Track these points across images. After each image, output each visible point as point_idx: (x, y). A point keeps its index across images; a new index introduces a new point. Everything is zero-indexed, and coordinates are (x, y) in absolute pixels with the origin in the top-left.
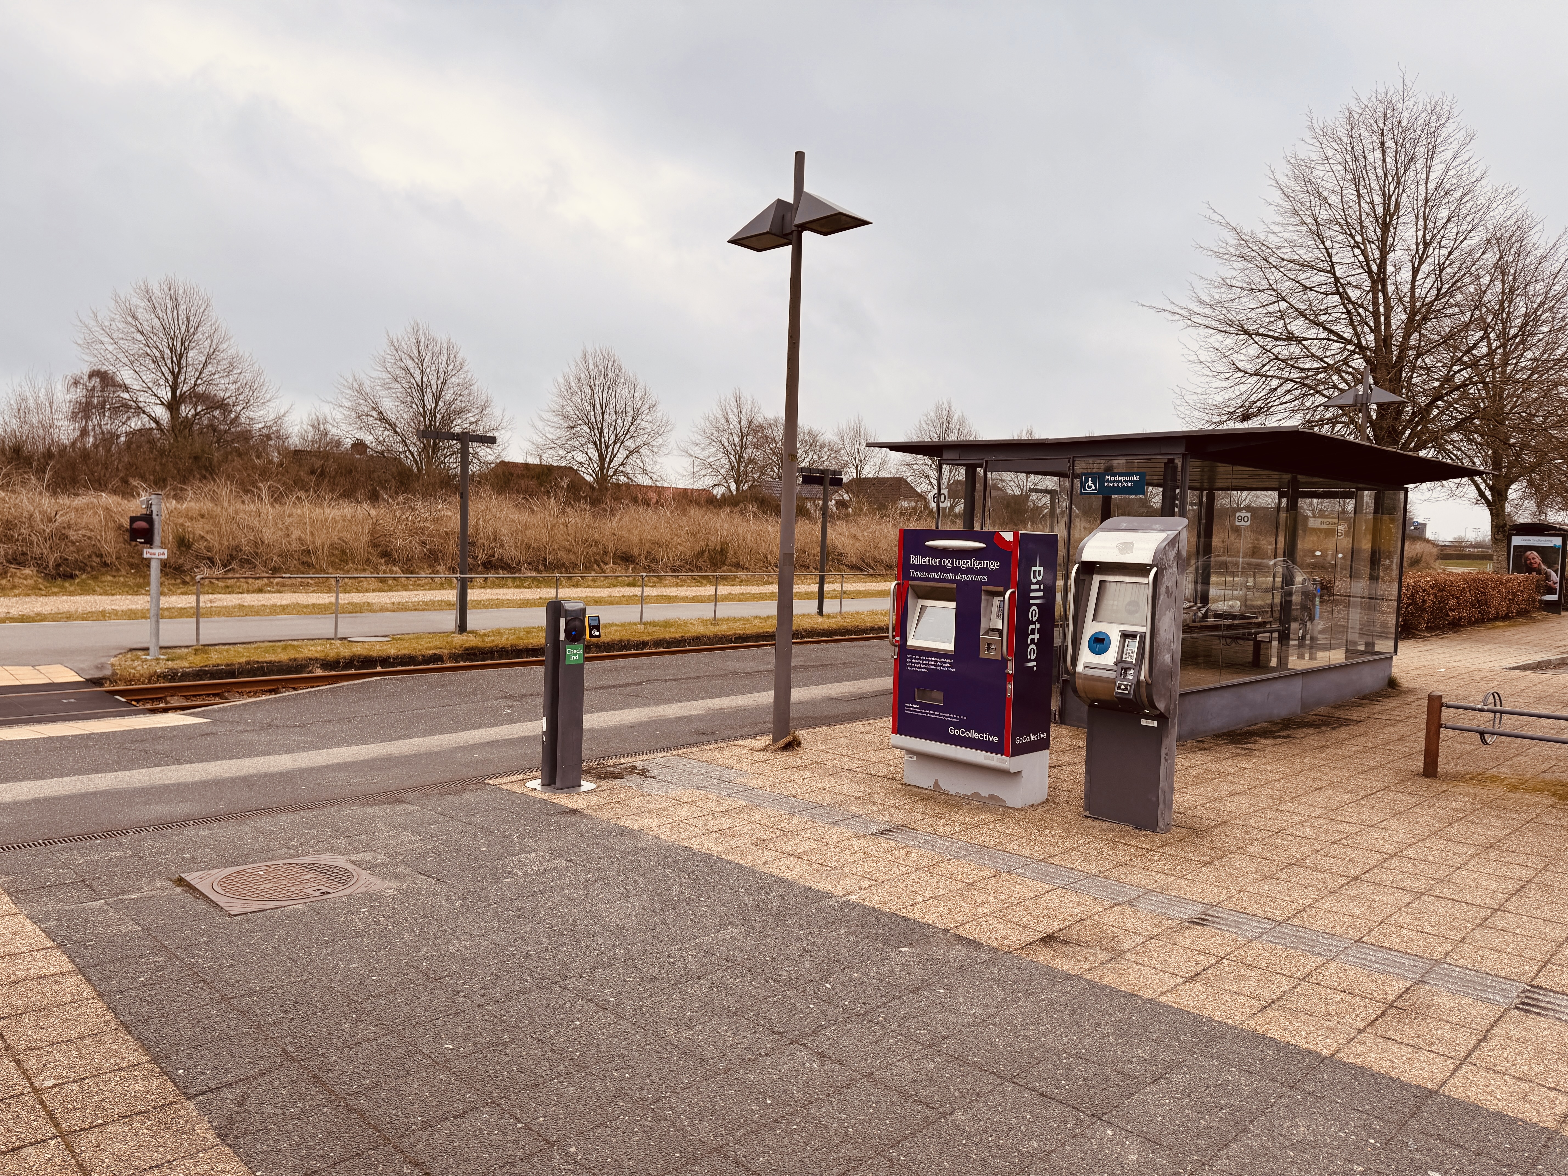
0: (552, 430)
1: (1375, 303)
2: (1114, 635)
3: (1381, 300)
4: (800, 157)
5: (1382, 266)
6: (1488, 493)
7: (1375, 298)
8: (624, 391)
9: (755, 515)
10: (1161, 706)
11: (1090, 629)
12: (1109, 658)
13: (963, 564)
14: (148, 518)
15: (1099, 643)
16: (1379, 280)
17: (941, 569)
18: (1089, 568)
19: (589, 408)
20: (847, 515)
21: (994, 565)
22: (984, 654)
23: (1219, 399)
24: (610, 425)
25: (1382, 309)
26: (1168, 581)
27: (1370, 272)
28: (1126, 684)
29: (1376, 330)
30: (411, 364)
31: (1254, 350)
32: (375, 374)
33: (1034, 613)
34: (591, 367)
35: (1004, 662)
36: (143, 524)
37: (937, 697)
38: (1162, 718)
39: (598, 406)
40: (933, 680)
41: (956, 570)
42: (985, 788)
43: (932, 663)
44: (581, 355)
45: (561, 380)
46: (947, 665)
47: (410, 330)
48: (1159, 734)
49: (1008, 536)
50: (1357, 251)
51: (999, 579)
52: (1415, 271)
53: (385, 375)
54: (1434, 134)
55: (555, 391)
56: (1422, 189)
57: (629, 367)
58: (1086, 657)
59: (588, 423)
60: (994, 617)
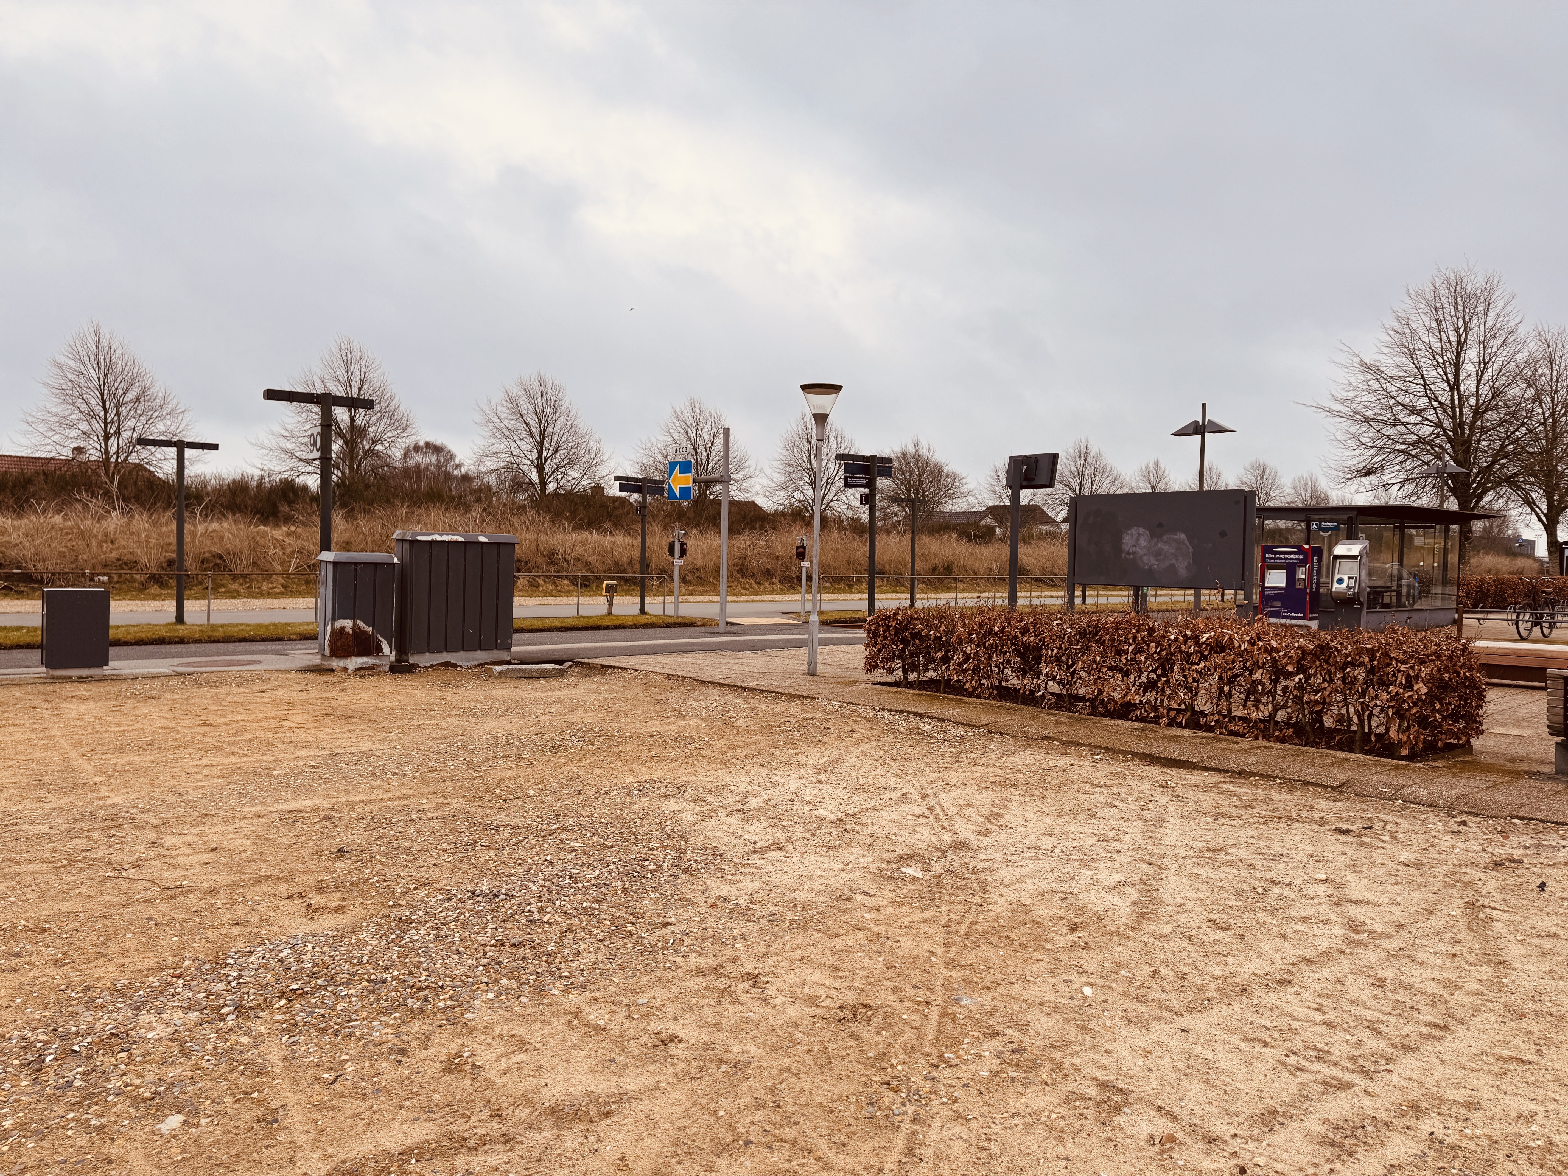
1: (1452, 400)
2: (1346, 578)
3: (1456, 397)
4: (1204, 405)
5: (1457, 375)
6: (1544, 519)
7: (1452, 396)
10: (1362, 600)
11: (1337, 577)
12: (1344, 585)
13: (1288, 557)
14: (803, 547)
15: (1340, 581)
16: (1454, 386)
17: (1279, 559)
18: (1336, 557)
21: (1301, 557)
22: (1298, 587)
23: (1350, 463)
25: (1457, 402)
26: (1364, 560)
27: (1448, 381)
28: (1350, 594)
29: (1453, 417)
31: (1372, 433)
33: (1315, 573)
35: (1306, 588)
36: (801, 550)
37: (1279, 604)
38: (1361, 604)
40: (1276, 597)
41: (1285, 559)
43: (1276, 591)
46: (1283, 592)
48: (1361, 609)
49: (1307, 547)
50: (1439, 370)
51: (1303, 563)
52: (1479, 382)
54: (1490, 294)
56: (1482, 328)
58: (1336, 586)
60: (1301, 574)
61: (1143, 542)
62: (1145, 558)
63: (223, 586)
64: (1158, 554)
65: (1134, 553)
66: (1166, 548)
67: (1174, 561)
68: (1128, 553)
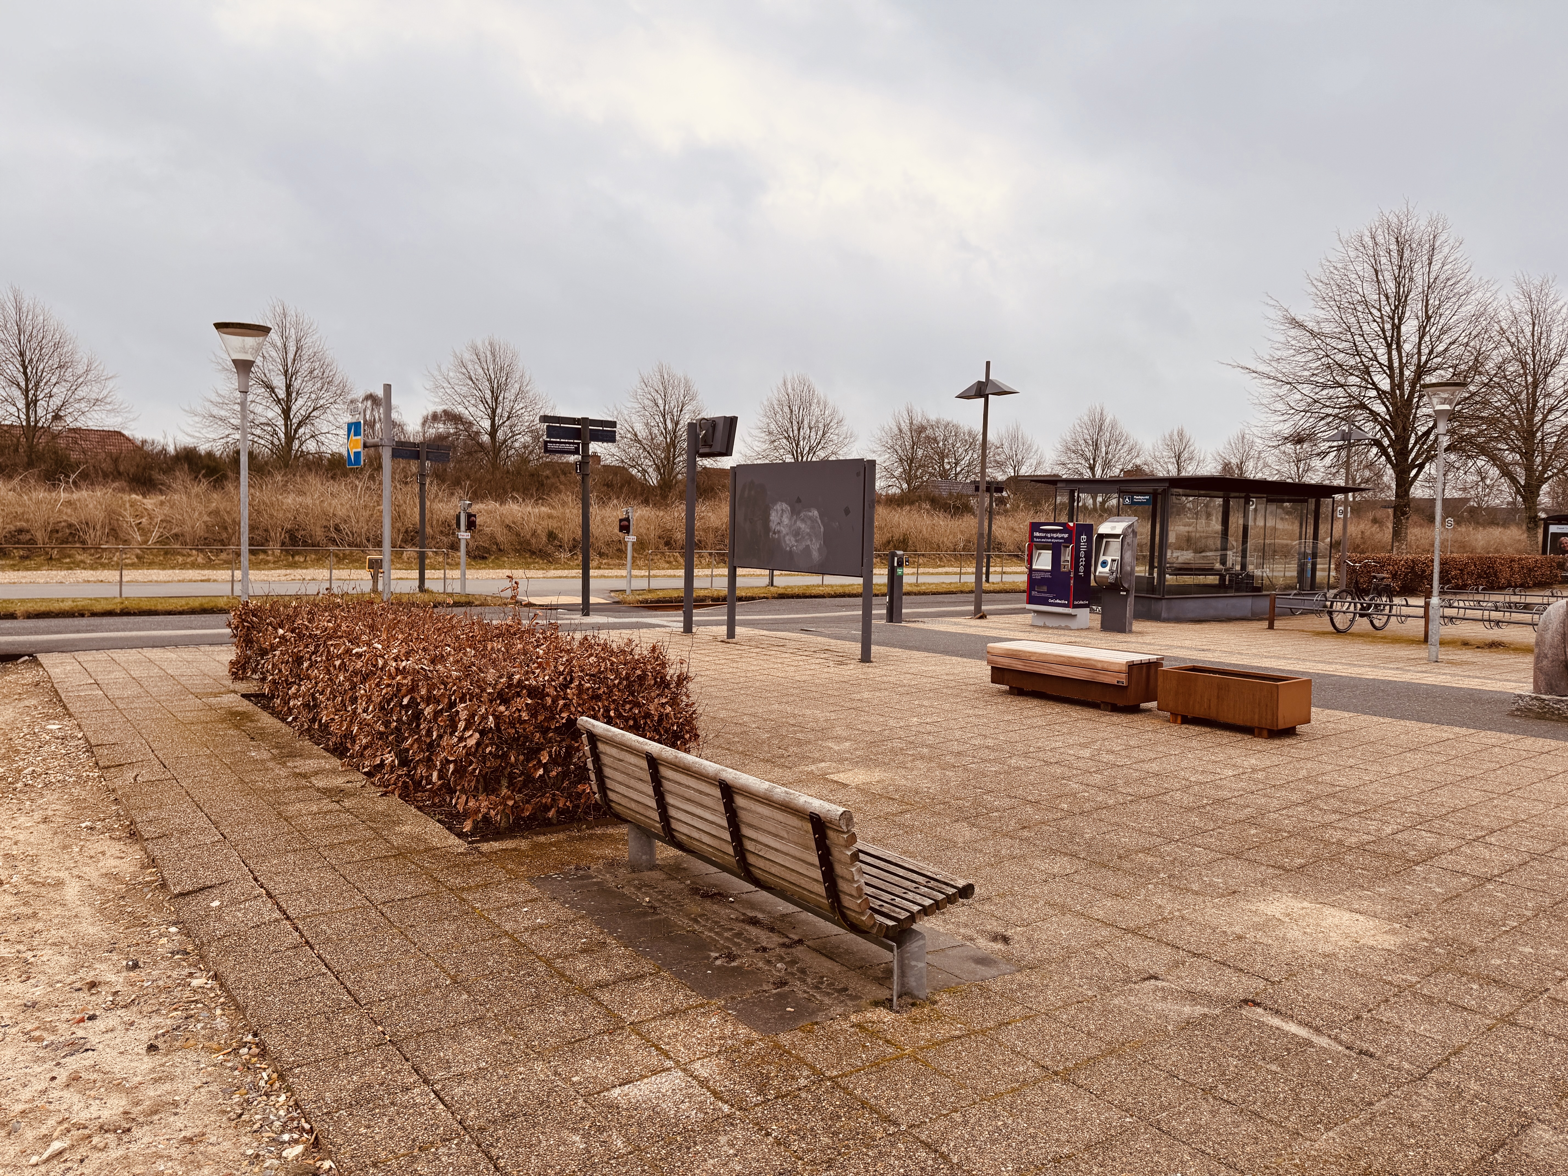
0: (759, 444)
2: (1109, 561)
4: (988, 363)
8: (816, 410)
9: (928, 511)
10: (1126, 586)
11: (1102, 558)
12: (1107, 569)
13: (1055, 535)
14: (627, 519)
15: (1104, 564)
17: (1046, 537)
18: (1101, 537)
19: (789, 425)
20: (1006, 511)
21: (1066, 536)
22: (1062, 570)
24: (804, 439)
26: (1125, 541)
28: (1112, 579)
30: (657, 396)
32: (629, 405)
33: (1082, 554)
34: (790, 390)
35: (1070, 573)
36: (626, 523)
37: (1045, 589)
38: (1127, 591)
39: (795, 423)
40: (1042, 581)
41: (1052, 538)
42: (1063, 622)
43: (1043, 575)
44: (781, 381)
45: (766, 403)
46: (1048, 575)
47: (656, 369)
48: (1127, 596)
49: (1072, 525)
51: (1068, 541)
52: (1421, 338)
53: (637, 406)
55: (762, 412)
57: (820, 390)
58: (1100, 569)
59: (788, 438)
60: (1067, 556)
61: (786, 521)
62: (787, 538)
63: (69, 556)
64: (797, 533)
65: (779, 532)
66: (803, 526)
67: (809, 543)
68: (774, 533)
